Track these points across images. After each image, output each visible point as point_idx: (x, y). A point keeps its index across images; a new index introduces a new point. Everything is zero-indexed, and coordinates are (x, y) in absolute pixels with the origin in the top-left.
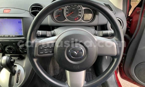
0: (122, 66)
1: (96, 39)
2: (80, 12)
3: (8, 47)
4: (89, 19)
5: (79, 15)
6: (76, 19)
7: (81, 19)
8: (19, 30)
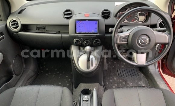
0: (164, 62)
1: (155, 33)
2: (136, 15)
3: (86, 41)
4: (143, 20)
5: (135, 17)
6: (133, 21)
7: (137, 20)
8: (95, 29)
